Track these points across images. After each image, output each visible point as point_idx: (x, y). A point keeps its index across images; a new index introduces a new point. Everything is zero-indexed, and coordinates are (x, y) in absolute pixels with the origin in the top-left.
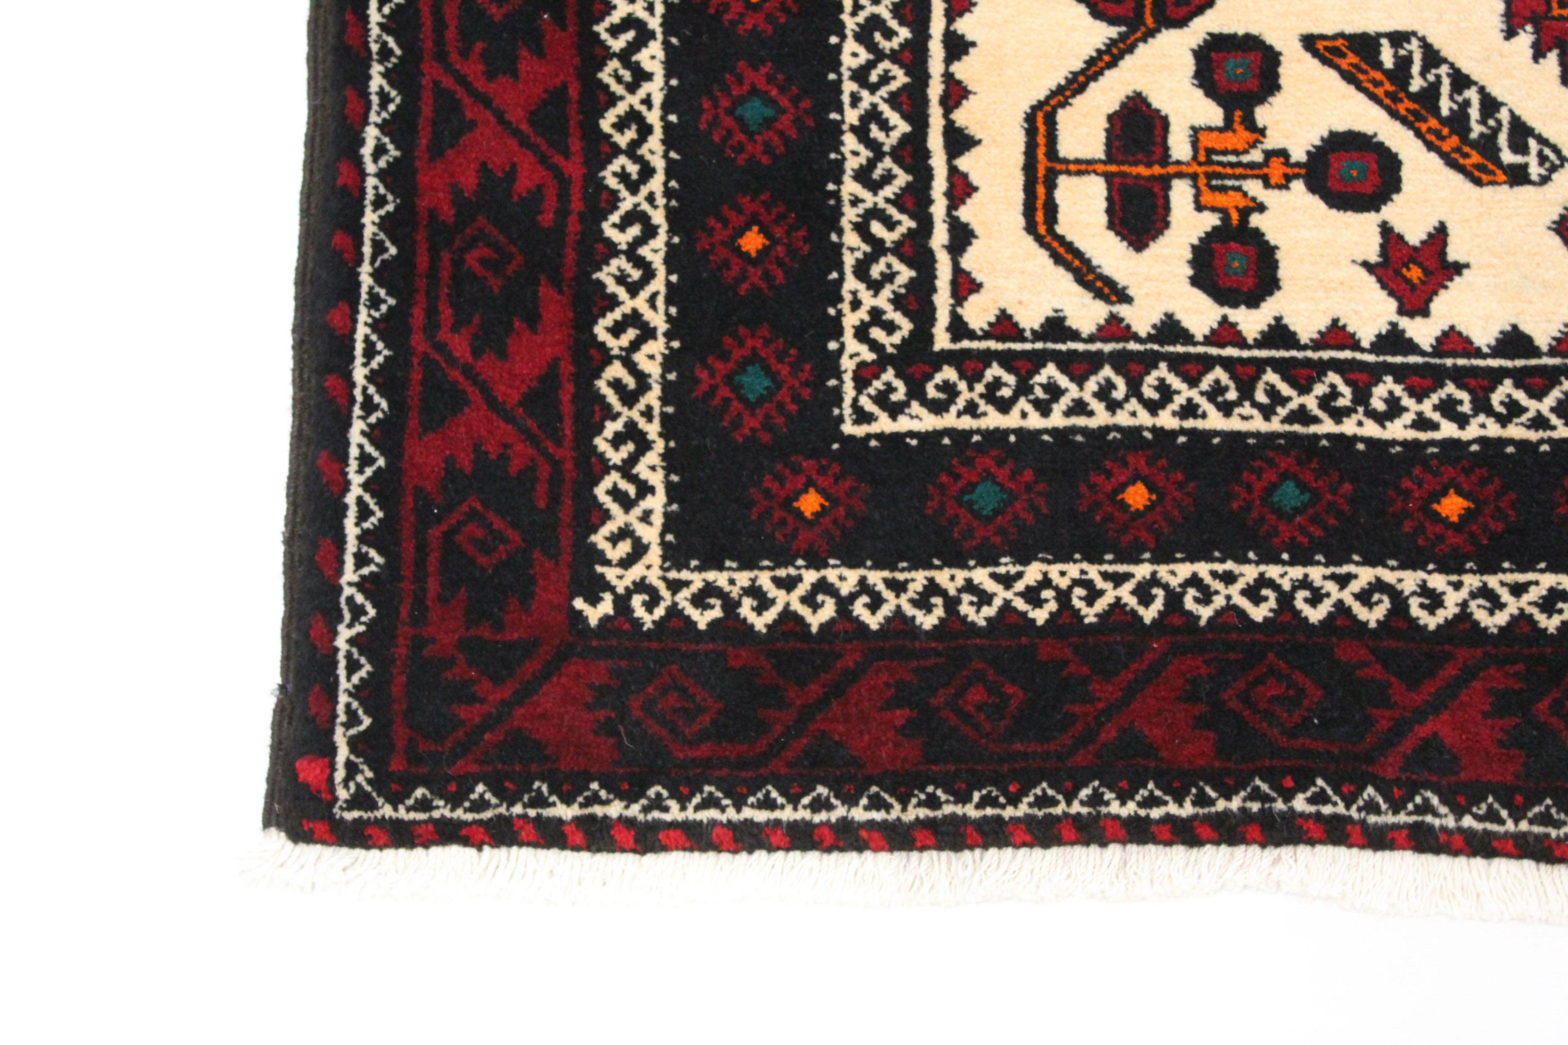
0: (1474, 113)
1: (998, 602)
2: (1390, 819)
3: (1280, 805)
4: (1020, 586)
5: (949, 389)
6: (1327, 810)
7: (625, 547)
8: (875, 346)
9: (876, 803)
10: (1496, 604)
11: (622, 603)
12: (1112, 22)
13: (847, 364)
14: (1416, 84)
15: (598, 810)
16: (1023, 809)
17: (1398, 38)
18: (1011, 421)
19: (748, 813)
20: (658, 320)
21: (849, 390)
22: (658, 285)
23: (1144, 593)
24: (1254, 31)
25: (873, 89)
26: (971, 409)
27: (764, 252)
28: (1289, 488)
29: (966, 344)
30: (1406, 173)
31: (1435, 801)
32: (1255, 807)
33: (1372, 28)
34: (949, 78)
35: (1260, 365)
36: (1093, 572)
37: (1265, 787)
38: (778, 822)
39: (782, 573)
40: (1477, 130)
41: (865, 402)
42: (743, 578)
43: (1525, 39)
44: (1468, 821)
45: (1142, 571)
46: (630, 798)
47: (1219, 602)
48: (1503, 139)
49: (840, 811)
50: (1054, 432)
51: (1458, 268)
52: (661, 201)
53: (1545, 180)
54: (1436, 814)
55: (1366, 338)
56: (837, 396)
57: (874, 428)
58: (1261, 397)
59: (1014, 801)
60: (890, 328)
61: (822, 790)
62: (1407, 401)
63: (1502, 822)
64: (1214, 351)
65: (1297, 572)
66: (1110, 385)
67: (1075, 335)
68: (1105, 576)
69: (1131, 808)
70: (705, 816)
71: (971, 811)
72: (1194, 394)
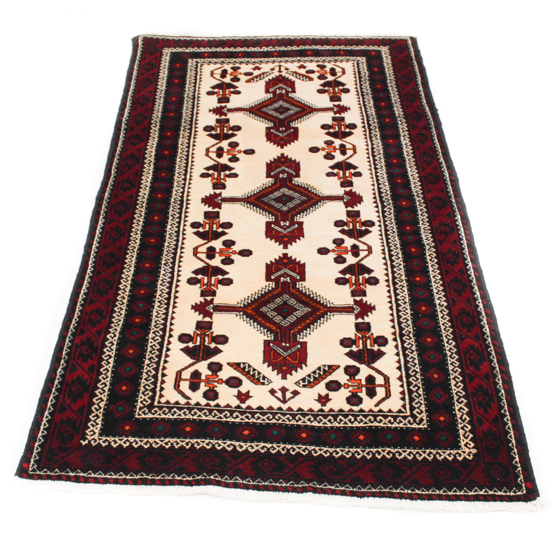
0: (256, 374)
1: (160, 444)
2: (229, 481)
3: (208, 477)
4: (164, 442)
5: (156, 411)
6: (217, 479)
7: (92, 433)
8: (143, 404)
9: (132, 475)
10: (253, 448)
11: (90, 442)
12: (194, 359)
13: (138, 407)
14: (247, 370)
15: (78, 474)
16: (159, 478)
17: (244, 363)
18: (167, 416)
19: (107, 476)
20: (105, 399)
21: (138, 411)
22: (106, 394)
23: (187, 444)
24: (219, 361)
25: (150, 367)
26: (160, 414)
27: (126, 390)
28: (216, 428)
29: (160, 405)
30: (243, 383)
31: (238, 478)
32: (203, 478)
33: (239, 362)
34: (164, 366)
35: (213, 410)
36: (178, 440)
37: (205, 474)
38: (112, 478)
39: (120, 438)
40: (256, 377)
41: (140, 413)
42: (113, 439)
43: (266, 364)
44: (244, 482)
45: (187, 440)
46: (84, 472)
47: (201, 445)
48: (261, 378)
49: (124, 476)
50: (174, 419)
51: (251, 397)
52: (109, 381)
53: (268, 385)
54: (238, 480)
55: (233, 406)
56: (135, 411)
57: (141, 417)
58: (213, 414)
59: (158, 476)
60: (147, 402)
61: (121, 473)
62: (240, 416)
63: (250, 482)
64: (205, 407)
65: (216, 441)
66: (185, 412)
67: (180, 404)
68: (180, 441)
69: (180, 478)
70: (98, 476)
71: (149, 477)
72: (201, 414)
